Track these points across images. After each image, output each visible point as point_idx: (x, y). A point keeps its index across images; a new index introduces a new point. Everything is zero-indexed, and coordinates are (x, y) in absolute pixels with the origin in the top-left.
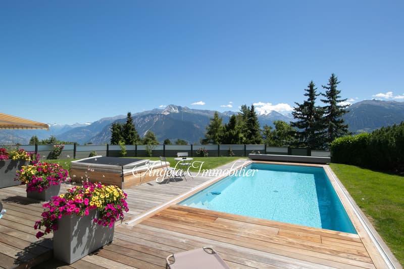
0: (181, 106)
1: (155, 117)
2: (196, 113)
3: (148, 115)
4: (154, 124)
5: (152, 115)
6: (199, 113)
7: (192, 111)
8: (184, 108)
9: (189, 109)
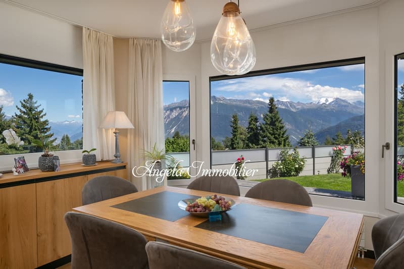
0: (216, 96)
1: (183, 110)
2: (234, 103)
3: (175, 108)
4: (183, 118)
5: (181, 108)
6: (238, 103)
7: (229, 102)
8: (219, 99)
9: (225, 99)
